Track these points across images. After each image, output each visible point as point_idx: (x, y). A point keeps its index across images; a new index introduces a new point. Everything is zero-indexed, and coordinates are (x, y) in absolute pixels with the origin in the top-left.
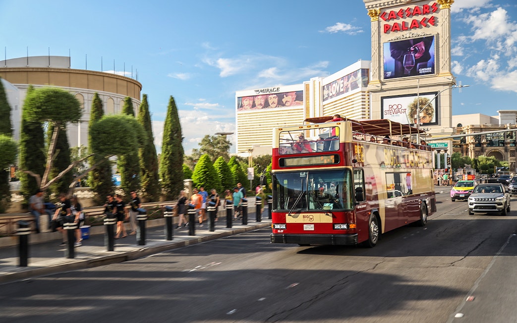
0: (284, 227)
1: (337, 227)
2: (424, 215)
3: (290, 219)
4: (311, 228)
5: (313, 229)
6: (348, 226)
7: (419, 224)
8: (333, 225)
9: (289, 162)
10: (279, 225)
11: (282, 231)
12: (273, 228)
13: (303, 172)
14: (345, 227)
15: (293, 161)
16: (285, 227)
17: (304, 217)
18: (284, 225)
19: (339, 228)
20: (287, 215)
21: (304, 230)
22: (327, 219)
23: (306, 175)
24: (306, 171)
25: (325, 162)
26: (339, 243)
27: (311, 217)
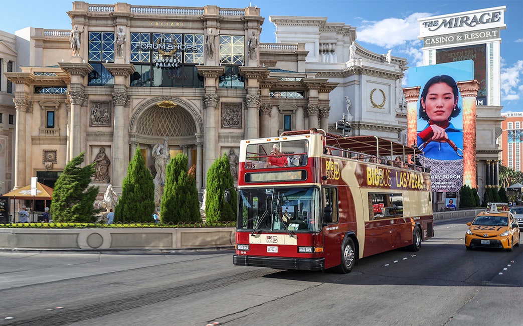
0: (246, 248)
1: (301, 250)
2: (418, 240)
3: (253, 240)
4: (275, 250)
5: (277, 252)
6: (313, 250)
7: (411, 248)
8: (298, 247)
9: (255, 177)
10: (242, 246)
11: (245, 253)
12: (236, 248)
13: (268, 188)
14: (309, 250)
15: (259, 177)
16: (248, 249)
17: (268, 238)
18: (248, 246)
19: (304, 251)
20: (250, 235)
21: (268, 252)
22: (292, 241)
23: (272, 192)
24: (271, 188)
25: (292, 178)
26: (302, 268)
27: (275, 238)
